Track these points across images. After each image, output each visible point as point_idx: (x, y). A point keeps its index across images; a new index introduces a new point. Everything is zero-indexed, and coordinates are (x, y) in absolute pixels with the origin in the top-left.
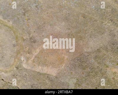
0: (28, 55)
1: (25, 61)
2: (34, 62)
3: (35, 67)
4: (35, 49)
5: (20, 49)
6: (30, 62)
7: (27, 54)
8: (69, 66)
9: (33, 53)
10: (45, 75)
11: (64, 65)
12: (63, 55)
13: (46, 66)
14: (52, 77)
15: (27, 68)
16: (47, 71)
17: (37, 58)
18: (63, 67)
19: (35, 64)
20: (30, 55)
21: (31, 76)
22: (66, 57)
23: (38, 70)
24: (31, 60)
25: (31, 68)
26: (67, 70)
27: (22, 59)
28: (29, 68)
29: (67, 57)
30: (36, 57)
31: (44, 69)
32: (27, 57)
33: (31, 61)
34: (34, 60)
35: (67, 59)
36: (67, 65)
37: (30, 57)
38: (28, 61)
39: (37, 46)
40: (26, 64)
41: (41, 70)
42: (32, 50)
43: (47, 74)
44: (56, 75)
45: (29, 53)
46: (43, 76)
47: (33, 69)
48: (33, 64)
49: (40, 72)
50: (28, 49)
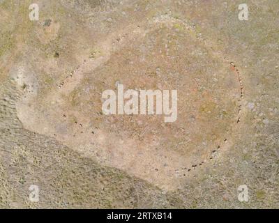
0: (52, 62)
1: (32, 92)
2: (74, 104)
3: (76, 127)
4: (92, 39)
5: (17, 27)
6: (55, 98)
7: (46, 57)
8: (255, 157)
9: (80, 58)
10: (119, 178)
11: (226, 146)
12: (233, 95)
13: (131, 136)
14: (154, 198)
15: (32, 129)
16: (133, 164)
17: (93, 87)
18: (218, 156)
19: (76, 114)
22: (247, 106)
23: (86, 150)
24: (61, 90)
25: (53, 131)
26: (237, 173)
27: (20, 79)
28: (45, 130)
30: (88, 80)
31: (121, 150)
32: (42, 71)
33: (63, 96)
34: (75, 92)
35: (251, 118)
36: (245, 151)
37: (58, 77)
38: (45, 93)
39: (103, 25)
40: (32, 106)
41: (104, 149)
42: (75, 42)
43: (130, 178)
44: (173, 189)
45: (57, 55)
46: (105, 183)
47: (63, 139)
48: (71, 112)
49: (98, 158)
50: (56, 35)
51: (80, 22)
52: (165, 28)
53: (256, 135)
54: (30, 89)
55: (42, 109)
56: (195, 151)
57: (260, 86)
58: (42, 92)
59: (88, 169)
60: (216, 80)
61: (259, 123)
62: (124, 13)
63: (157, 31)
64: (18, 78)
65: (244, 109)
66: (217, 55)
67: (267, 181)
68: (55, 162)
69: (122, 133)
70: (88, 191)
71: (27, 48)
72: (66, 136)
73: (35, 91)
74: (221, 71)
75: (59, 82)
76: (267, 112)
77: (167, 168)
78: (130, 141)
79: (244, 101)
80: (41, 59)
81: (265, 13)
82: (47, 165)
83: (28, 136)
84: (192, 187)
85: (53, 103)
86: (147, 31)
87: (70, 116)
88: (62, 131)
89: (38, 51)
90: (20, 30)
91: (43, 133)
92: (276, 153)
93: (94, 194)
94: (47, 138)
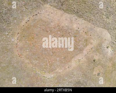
0: (96, 58)
1: (105, 45)
2: (86, 40)
3: (86, 30)
5: (112, 72)
6: (95, 42)
7: (99, 60)
8: (11, 19)
9: (84, 59)
10: (67, 10)
11: (23, 23)
12: (20, 44)
13: (63, 27)
14: (53, 1)
15: (104, 30)
16: (62, 15)
17: (79, 47)
18: (26, 19)
19: (86, 36)
21: (97, 13)
22: (15, 40)
23: (81, 21)
24: (92, 46)
25: (95, 29)
26: (19, 12)
28: (98, 29)
29: (13, 40)
30: (81, 50)
31: (67, 21)
33: (91, 44)
34: (86, 45)
35: (13, 35)
36: (15, 21)
38: (99, 45)
39: (75, 73)
40: (104, 39)
41: (74, 21)
42: (86, 66)
43: (63, 10)
44: (45, 5)
45: (94, 61)
46: (73, 8)
48: (88, 37)
49: (76, 18)
50: (95, 69)
51: (85, 75)
52: (49, 72)
53: (11, 28)
54: (105, 46)
55: (100, 38)
56: (36, 21)
57: (9, 48)
58: (100, 45)
59: (80, 13)
60: (27, 51)
61: (10, 33)
62: (66, 79)
63: (52, 71)
64: (111, 51)
65: (16, 38)
66: (27, 61)
67: (7, 9)
68: (94, 16)
69: (66, 28)
70: (80, 4)
71: (107, 64)
72: (90, 27)
73: (103, 46)
74: (25, 54)
75: (93, 49)
76: (6, 37)
77: (47, 14)
78: (63, 25)
79: (16, 42)
80: (101, 59)
81: (7, 79)
82: (97, 15)
83: (106, 27)
84: (37, 6)
85: (95, 41)
86: (56, 71)
87: (88, 35)
88: (91, 29)
89: (102, 62)
90: (110, 71)
91: (99, 28)
92: (2, 20)
93: (78, 3)
94: (98, 26)
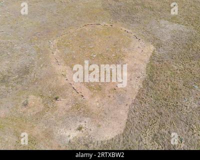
0: (61, 103)
1: (86, 123)
4: (51, 75)
7: (55, 108)
13: (123, 60)
20: (65, 96)
24: (87, 97)
28: (123, 113)
31: (133, 65)
33: (92, 96)
37: (76, 99)
38: (88, 111)
40: (100, 123)
43: (151, 62)
47: (129, 99)
48: (106, 92)
49: (141, 77)
50: (39, 98)
52: (58, 43)
55: (103, 114)
62: (40, 59)
72: (127, 97)
77: (141, 47)
78: (126, 60)
80: (56, 112)
82: (156, 113)
85: (98, 104)
86: (57, 50)
87: (109, 93)
88: (122, 99)
89: (48, 114)
91: (126, 115)
93: (169, 81)
